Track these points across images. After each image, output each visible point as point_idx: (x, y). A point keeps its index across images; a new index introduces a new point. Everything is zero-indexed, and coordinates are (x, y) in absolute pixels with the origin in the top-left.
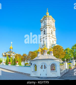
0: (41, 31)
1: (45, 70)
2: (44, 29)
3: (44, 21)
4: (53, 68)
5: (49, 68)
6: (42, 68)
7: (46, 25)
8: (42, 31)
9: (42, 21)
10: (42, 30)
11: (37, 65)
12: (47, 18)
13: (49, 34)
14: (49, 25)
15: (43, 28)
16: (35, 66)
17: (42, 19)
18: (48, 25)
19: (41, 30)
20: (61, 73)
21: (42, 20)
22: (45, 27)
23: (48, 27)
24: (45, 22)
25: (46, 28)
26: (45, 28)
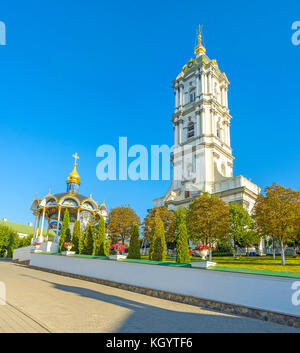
0: (178, 124)
2: (190, 118)
3: (191, 83)
7: (197, 100)
8: (181, 125)
9: (181, 82)
10: (182, 121)
12: (203, 69)
13: (212, 136)
14: (210, 102)
15: (184, 114)
17: (182, 74)
18: (207, 98)
19: (176, 120)
21: (181, 78)
22: (194, 108)
23: (206, 107)
24: (194, 88)
25: (199, 113)
26: (192, 114)
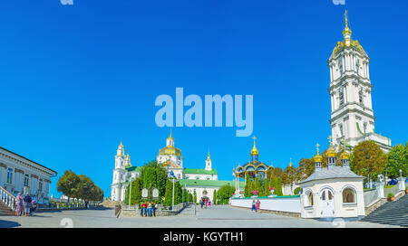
0: (333, 95)
1: (331, 202)
2: (340, 90)
3: (339, 62)
4: (348, 196)
5: (339, 197)
6: (324, 198)
7: (343, 76)
9: (333, 61)
10: (335, 93)
11: (314, 192)
13: (354, 103)
14: (352, 77)
15: (336, 87)
16: (311, 195)
18: (349, 74)
19: (331, 92)
20: (366, 208)
21: (333, 58)
22: (341, 82)
23: (349, 81)
24: (341, 66)
25: (345, 86)
26: (341, 87)
